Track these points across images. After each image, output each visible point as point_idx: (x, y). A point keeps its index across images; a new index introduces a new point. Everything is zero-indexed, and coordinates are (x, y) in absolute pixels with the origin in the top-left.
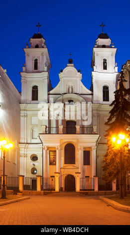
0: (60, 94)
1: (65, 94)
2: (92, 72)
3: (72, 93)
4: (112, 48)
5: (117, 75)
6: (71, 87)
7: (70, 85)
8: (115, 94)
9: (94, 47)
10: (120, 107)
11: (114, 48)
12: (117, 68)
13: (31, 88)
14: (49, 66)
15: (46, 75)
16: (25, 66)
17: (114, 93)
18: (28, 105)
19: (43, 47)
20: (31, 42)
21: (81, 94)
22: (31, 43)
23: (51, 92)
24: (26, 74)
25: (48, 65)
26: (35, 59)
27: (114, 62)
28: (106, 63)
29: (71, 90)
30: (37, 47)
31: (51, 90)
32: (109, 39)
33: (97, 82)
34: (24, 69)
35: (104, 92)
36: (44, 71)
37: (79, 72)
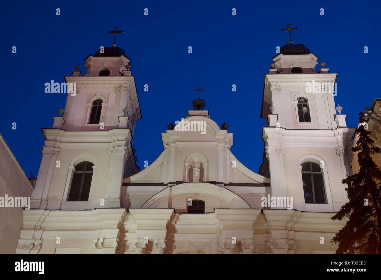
0: (162, 184)
1: (178, 183)
2: (266, 129)
3: (201, 181)
4: (320, 72)
5: (346, 135)
6: (197, 166)
7: (196, 160)
8: (346, 186)
9: (269, 73)
10: (370, 224)
11: (329, 72)
12: (342, 120)
13: (72, 168)
14: (134, 115)
15: (124, 137)
16: (62, 116)
17: (344, 182)
18: (53, 213)
19: (122, 75)
20: (90, 63)
21: (231, 184)
22: (90, 66)
23: (134, 178)
24: (62, 132)
25: (131, 113)
26: (95, 99)
27: (334, 105)
28: (307, 106)
29: (196, 174)
30: (105, 73)
31: (135, 173)
32: (311, 56)
33: (279, 151)
34: (58, 121)
35: (306, 178)
36: (117, 128)
37: (223, 127)
